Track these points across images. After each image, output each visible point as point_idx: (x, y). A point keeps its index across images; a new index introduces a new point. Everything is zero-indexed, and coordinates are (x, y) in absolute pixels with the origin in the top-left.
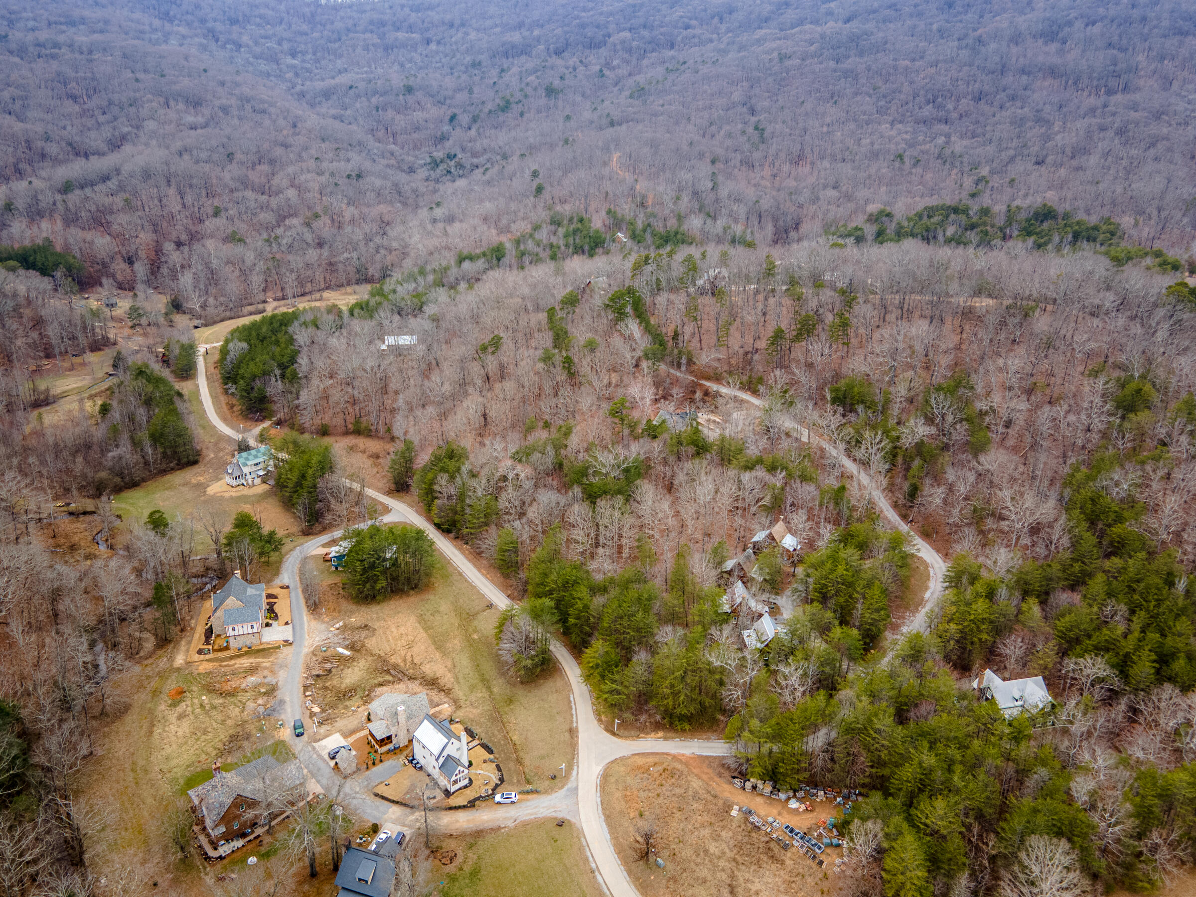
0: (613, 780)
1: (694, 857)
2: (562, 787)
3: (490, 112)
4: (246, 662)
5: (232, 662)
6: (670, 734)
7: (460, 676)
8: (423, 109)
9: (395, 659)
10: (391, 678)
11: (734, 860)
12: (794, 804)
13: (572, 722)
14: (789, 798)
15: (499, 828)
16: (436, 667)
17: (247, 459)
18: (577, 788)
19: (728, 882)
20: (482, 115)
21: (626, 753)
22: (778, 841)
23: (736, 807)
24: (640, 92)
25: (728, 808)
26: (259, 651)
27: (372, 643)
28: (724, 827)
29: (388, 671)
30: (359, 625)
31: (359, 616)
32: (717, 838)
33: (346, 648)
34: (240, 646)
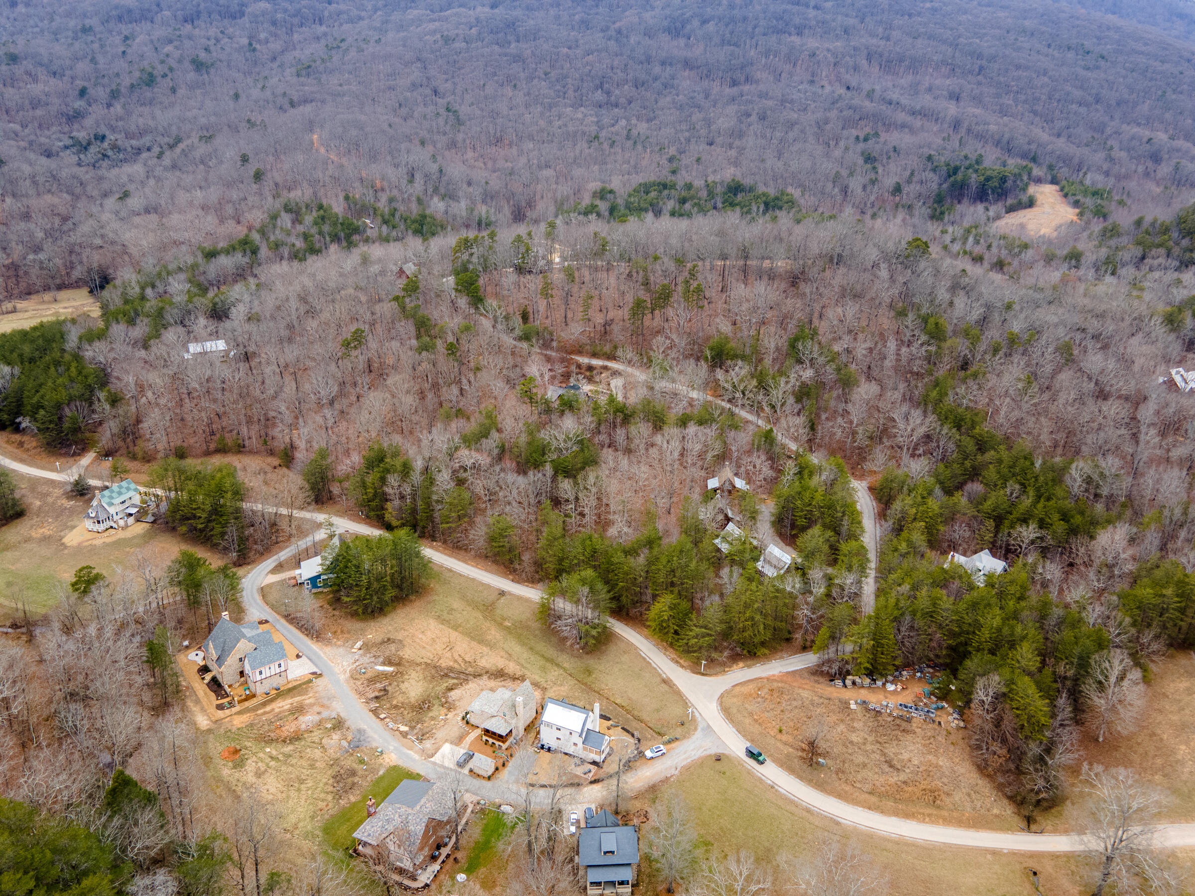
0: (735, 711)
1: (845, 750)
2: (696, 729)
3: (132, 86)
4: (283, 705)
5: (268, 708)
6: (749, 663)
7: (523, 662)
8: (35, 80)
9: (445, 663)
10: (455, 681)
11: (878, 742)
12: (891, 687)
13: (660, 675)
14: (884, 684)
15: (667, 779)
16: (491, 660)
17: (111, 497)
18: (709, 726)
19: (883, 759)
20: (123, 90)
21: (728, 686)
22: (901, 717)
23: (852, 702)
24: (306, 70)
25: (846, 704)
26: (290, 690)
27: (407, 653)
28: (852, 720)
29: (446, 675)
30: (380, 640)
31: (376, 630)
32: (853, 730)
33: (384, 664)
34: (267, 690)
